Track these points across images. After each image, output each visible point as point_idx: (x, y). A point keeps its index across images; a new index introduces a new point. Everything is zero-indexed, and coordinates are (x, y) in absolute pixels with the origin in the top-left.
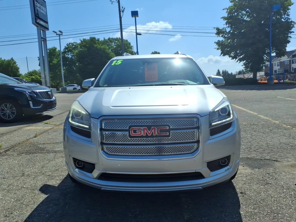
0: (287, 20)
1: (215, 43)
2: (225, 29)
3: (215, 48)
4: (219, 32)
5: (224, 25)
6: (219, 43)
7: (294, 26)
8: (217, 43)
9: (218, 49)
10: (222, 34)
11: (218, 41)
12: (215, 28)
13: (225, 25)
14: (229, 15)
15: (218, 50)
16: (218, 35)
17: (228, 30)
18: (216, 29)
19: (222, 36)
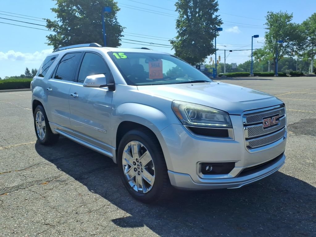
0: (116, 24)
1: (47, 37)
2: (57, 22)
3: (46, 43)
4: (50, 25)
5: (55, 17)
6: (51, 38)
7: (123, 30)
8: (49, 38)
9: (49, 44)
10: (54, 28)
11: (50, 35)
12: (45, 19)
13: (57, 18)
14: (60, 8)
15: (50, 46)
16: (48, 28)
17: (60, 24)
18: (46, 21)
19: (54, 30)
